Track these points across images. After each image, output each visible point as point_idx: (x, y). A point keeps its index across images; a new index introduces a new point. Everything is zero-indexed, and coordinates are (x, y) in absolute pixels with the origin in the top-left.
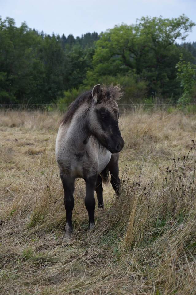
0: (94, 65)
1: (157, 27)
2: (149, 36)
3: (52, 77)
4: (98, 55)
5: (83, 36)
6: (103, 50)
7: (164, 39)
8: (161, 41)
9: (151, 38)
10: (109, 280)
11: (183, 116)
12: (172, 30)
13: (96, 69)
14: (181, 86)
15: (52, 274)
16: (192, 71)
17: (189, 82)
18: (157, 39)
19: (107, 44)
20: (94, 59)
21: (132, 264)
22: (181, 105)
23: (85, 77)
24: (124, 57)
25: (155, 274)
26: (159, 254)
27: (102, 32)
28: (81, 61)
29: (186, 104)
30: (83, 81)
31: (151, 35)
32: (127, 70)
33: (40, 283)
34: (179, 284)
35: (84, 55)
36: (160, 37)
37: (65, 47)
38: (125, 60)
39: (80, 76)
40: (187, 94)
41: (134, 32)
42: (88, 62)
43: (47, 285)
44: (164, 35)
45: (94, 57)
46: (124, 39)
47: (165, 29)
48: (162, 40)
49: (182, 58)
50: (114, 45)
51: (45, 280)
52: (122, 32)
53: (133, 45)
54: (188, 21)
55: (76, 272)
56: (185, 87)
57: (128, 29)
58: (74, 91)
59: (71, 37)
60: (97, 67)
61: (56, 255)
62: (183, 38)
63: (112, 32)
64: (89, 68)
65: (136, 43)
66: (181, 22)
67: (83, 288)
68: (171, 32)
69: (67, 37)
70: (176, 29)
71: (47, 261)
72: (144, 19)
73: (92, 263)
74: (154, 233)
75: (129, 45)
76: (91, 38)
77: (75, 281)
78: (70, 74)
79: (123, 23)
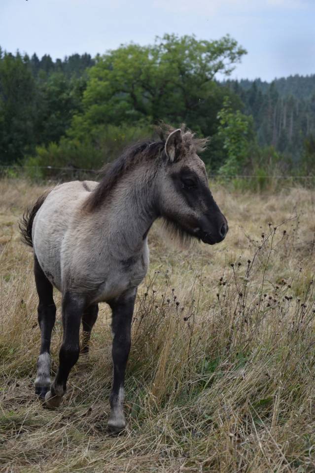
0: (85, 106)
1: (187, 52)
2: (175, 65)
3: (15, 122)
4: (91, 91)
5: (68, 59)
6: (99, 83)
7: (198, 72)
8: (193, 74)
9: (177, 69)
10: (127, 457)
11: (227, 195)
12: (211, 58)
13: (88, 114)
14: (225, 147)
15: (32, 445)
16: (242, 125)
17: (237, 142)
18: (187, 70)
19: (107, 75)
20: (85, 96)
21: (164, 432)
22: (223, 178)
23: (69, 125)
24: (133, 96)
25: (202, 448)
26: (206, 416)
27: (98, 55)
28: (63, 99)
29: (231, 176)
30: (67, 131)
31: (177, 64)
32: (138, 118)
33: (13, 461)
34: (243, 465)
35: (69, 89)
36: (192, 68)
37: (38, 75)
38: (134, 102)
39: (61, 122)
40: (233, 160)
41: (151, 57)
42: (74, 100)
43: (24, 464)
44: (198, 65)
45: (85, 93)
46: (135, 68)
47: (200, 57)
48: (195, 73)
49: (228, 103)
50: (119, 76)
51: (21, 455)
52: (130, 57)
53: (149, 78)
54: (235, 46)
55: (72, 442)
56: (231, 150)
57: (141, 53)
58: (53, 146)
59: (47, 59)
60: (89, 109)
61: (36, 414)
62: (228, 73)
63: (115, 54)
64: (76, 112)
65: (153, 75)
66: (224, 47)
67: (86, 470)
68: (208, 61)
69: (40, 58)
70: (216, 58)
71: (23, 425)
72: (167, 37)
73: (98, 428)
74: (198, 382)
75: (142, 77)
76: (80, 62)
77: (71, 459)
78: (46, 119)
79: (132, 42)
